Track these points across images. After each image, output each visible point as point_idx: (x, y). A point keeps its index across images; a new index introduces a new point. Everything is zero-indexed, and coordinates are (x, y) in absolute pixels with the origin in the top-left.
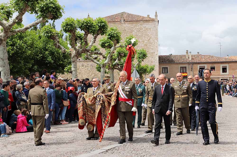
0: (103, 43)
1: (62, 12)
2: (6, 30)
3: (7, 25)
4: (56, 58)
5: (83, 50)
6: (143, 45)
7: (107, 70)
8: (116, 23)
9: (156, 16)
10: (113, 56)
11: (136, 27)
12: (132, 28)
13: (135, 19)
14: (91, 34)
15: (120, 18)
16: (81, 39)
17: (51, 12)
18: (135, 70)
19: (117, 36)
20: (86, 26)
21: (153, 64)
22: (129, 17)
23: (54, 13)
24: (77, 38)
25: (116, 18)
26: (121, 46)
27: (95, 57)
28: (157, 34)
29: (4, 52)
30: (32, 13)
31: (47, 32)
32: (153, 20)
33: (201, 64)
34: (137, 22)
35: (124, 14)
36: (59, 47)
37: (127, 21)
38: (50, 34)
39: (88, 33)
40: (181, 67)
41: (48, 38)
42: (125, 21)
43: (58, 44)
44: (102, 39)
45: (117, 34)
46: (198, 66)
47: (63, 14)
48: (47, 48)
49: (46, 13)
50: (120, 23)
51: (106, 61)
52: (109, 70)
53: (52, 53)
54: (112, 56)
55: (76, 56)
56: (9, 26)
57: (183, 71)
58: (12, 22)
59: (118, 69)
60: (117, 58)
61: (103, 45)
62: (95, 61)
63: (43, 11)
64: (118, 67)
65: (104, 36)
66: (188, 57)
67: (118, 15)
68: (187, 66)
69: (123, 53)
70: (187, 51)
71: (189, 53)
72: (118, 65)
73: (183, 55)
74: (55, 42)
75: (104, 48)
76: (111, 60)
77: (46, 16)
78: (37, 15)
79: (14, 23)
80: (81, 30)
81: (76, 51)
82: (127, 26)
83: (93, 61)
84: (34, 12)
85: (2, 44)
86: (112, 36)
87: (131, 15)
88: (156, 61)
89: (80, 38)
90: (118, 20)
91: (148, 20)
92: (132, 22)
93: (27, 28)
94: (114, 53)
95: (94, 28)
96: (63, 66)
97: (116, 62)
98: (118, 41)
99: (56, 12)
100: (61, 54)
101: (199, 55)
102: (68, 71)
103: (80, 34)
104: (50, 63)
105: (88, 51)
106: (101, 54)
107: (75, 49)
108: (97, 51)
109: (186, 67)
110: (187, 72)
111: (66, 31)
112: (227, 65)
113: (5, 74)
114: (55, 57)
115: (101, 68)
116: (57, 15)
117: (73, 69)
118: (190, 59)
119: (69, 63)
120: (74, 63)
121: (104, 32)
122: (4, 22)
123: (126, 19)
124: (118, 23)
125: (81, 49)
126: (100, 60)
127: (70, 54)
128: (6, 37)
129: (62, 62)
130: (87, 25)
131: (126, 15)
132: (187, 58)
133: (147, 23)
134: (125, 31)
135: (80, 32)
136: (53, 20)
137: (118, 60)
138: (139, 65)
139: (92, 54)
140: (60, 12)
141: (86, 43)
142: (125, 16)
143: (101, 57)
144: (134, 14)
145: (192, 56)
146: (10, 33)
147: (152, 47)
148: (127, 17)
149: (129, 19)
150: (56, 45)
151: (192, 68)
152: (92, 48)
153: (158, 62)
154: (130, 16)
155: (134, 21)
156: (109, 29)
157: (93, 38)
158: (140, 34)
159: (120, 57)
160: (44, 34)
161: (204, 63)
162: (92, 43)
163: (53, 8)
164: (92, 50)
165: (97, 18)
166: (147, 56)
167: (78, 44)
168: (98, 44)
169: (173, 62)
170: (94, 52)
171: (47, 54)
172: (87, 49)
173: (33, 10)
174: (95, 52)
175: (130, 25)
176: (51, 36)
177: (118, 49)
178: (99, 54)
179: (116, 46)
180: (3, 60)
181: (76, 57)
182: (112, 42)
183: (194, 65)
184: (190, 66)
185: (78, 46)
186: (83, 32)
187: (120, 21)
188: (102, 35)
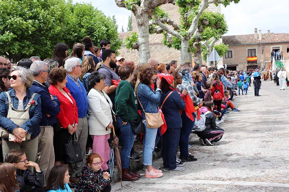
33: (275, 45)
40: (249, 50)
46: (271, 48)
57: (251, 54)
68: (256, 48)
70: (256, 29)
73: (250, 35)
101: (269, 34)
109: (255, 50)
110: (257, 55)
115: (180, 43)
118: (260, 39)
132: (256, 37)
145: (262, 35)
151: (263, 50)
161: (278, 43)
166: (227, 31)
169: (239, 44)
183: (265, 47)
184: (261, 48)
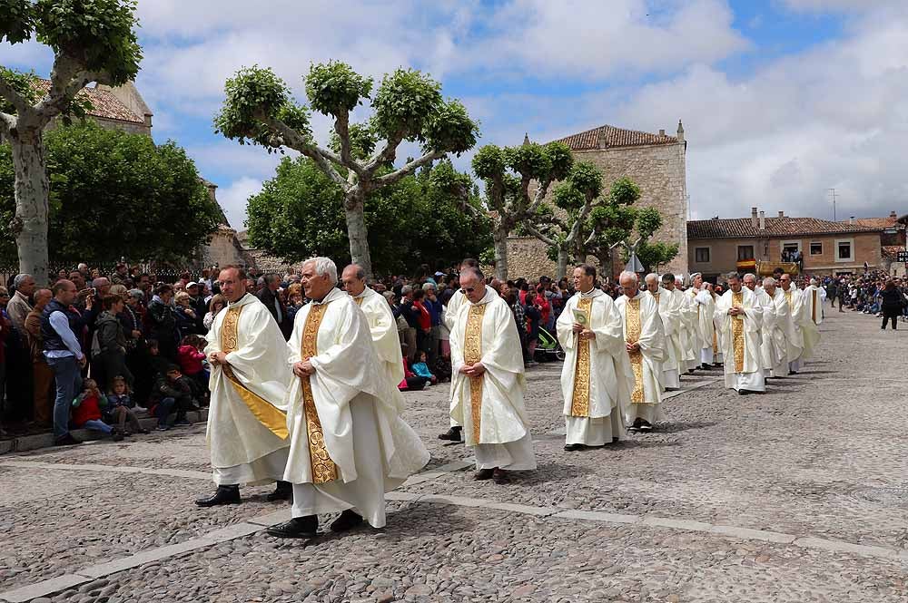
0: (561, 198)
1: (475, 135)
2: (363, 179)
3: (365, 168)
5: (519, 214)
6: (651, 199)
7: (572, 258)
8: (588, 151)
9: (680, 131)
10: (584, 227)
11: (635, 158)
12: (626, 160)
14: (536, 179)
15: (596, 140)
16: (515, 191)
17: (452, 136)
18: (633, 256)
19: (593, 181)
20: (525, 161)
21: (674, 242)
22: (616, 136)
23: (458, 139)
24: (505, 189)
25: (589, 139)
26: (601, 203)
27: (543, 229)
28: (682, 174)
30: (413, 140)
31: (442, 179)
32: (673, 141)
33: (789, 239)
34: (635, 147)
35: (607, 130)
36: (468, 211)
37: (613, 146)
38: (448, 184)
39: (530, 176)
40: (740, 247)
42: (607, 146)
43: (465, 203)
44: (560, 188)
45: (593, 176)
47: (476, 139)
49: (442, 138)
50: (596, 150)
51: (570, 237)
54: (581, 227)
55: (505, 228)
56: (370, 169)
57: (745, 255)
58: (374, 162)
59: (594, 254)
60: (594, 230)
61: (562, 203)
62: (545, 237)
63: (435, 134)
65: (564, 182)
66: (756, 225)
67: (593, 133)
68: (754, 243)
69: (607, 219)
70: (755, 209)
71: (759, 214)
72: (596, 245)
73: (744, 219)
74: (459, 199)
75: (564, 207)
76: (580, 234)
77: (442, 144)
78: (423, 144)
79: (379, 162)
80: (515, 172)
81: (505, 218)
82: (612, 155)
83: (540, 238)
84: (417, 139)
85: (355, 209)
86: (581, 182)
87: (622, 132)
88: (681, 235)
89: (513, 188)
90: (593, 145)
91: (663, 142)
92: (624, 148)
93: (403, 174)
94: (586, 218)
95: (542, 165)
96: (477, 252)
97: (590, 238)
98: (595, 192)
99: (462, 135)
101: (782, 218)
102: (486, 262)
103: (512, 181)
105: (529, 216)
106: (556, 222)
107: (502, 212)
108: (547, 216)
109: (751, 247)
110: (755, 257)
111: (481, 174)
112: (851, 240)
115: (557, 253)
116: (464, 141)
117: (497, 256)
118: (762, 228)
119: (489, 244)
120: (500, 243)
121: (565, 173)
122: (359, 162)
123: (610, 142)
125: (515, 213)
126: (555, 235)
127: (492, 225)
128: (364, 193)
130: (528, 159)
131: (612, 131)
132: (754, 225)
133: (659, 149)
134: (609, 168)
135: (511, 174)
136: (457, 152)
137: (595, 233)
138: (642, 243)
139: (537, 223)
140: (472, 136)
141: (527, 200)
142: (607, 135)
143: (557, 228)
144: (630, 129)
145: (766, 220)
146: (370, 184)
147: (671, 204)
148: (612, 136)
150: (462, 206)
151: (766, 250)
152: (539, 209)
153: (686, 236)
154: (619, 135)
155: (630, 145)
156: (575, 167)
157: (540, 188)
158: (643, 174)
159: (599, 227)
161: (795, 236)
162: (539, 199)
163: (458, 127)
164: (539, 214)
166: (660, 225)
167: (509, 203)
168: (549, 201)
169: (722, 236)
170: (541, 218)
172: (528, 211)
173: (415, 133)
174: (543, 217)
175: (619, 155)
176: (452, 187)
177: (595, 210)
178: (552, 222)
179: (592, 203)
180: (358, 242)
181: (505, 231)
182: (582, 195)
183: (771, 242)
184: (762, 244)
185: (507, 206)
186: (519, 175)
187: (597, 147)
188: (559, 181)
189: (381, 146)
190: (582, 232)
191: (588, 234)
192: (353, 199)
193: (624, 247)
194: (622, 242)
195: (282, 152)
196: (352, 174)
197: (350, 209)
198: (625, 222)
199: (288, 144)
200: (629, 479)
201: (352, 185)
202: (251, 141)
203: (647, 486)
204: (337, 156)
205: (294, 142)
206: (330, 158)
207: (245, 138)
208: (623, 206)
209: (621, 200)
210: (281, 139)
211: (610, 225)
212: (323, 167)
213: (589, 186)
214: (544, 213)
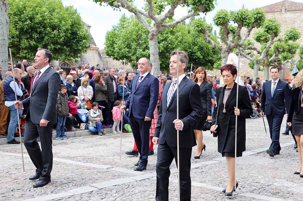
0: (258, 37)
1: (215, 4)
2: (158, 25)
3: (159, 20)
4: (205, 54)
5: (235, 44)
7: (262, 68)
8: (275, 13)
10: (269, 52)
11: (301, 17)
12: (295, 18)
13: (300, 7)
14: (245, 27)
15: (280, 8)
16: (234, 33)
17: (203, 4)
18: (295, 68)
19: (276, 28)
20: (240, 18)
22: (291, 6)
23: (206, 6)
24: (229, 32)
25: (276, 7)
26: (279, 40)
27: (248, 52)
29: (155, 47)
31: (198, 26)
34: (301, 11)
35: (286, 2)
36: (209, 42)
37: (289, 11)
38: (200, 28)
39: (242, 25)
41: (199, 32)
42: (286, 11)
43: (208, 38)
44: (258, 32)
45: (276, 26)
47: (215, 6)
48: (196, 43)
49: (198, 5)
50: (280, 13)
51: (261, 57)
52: (263, 67)
53: (201, 49)
54: (268, 52)
55: (227, 51)
56: (161, 20)
58: (164, 16)
60: (274, 54)
61: (258, 39)
62: (248, 56)
63: (195, 3)
64: (275, 65)
65: (260, 29)
67: (279, 4)
69: (282, 48)
72: (275, 61)
74: (205, 36)
75: (259, 42)
76: (267, 56)
77: (198, 8)
78: (188, 8)
79: (166, 17)
80: (235, 23)
81: (228, 46)
82: (289, 15)
83: (246, 57)
84: (185, 5)
85: (154, 39)
86: (269, 29)
87: (295, 4)
89: (233, 31)
90: (278, 10)
92: (295, 12)
93: (178, 23)
94: (270, 48)
95: (249, 20)
96: (212, 63)
97: (272, 58)
98: (276, 34)
99: (208, 4)
100: (210, 49)
103: (233, 28)
104: (199, 58)
105: (241, 46)
106: (255, 49)
107: (227, 44)
108: (250, 46)
111: (217, 24)
113: (155, 69)
114: (204, 52)
115: (254, 65)
116: (209, 7)
119: (219, 59)
120: (225, 59)
121: (261, 24)
122: (157, 16)
123: (288, 8)
124: (278, 13)
125: (233, 44)
126: (254, 56)
127: (221, 50)
128: (158, 32)
129: (211, 58)
130: (242, 17)
131: (289, 3)
134: (286, 22)
135: (233, 25)
136: (205, 13)
137: (275, 56)
138: (301, 62)
139: (245, 49)
140: (213, 4)
141: (239, 37)
142: (287, 4)
143: (255, 52)
146: (161, 27)
148: (289, 6)
149: (292, 8)
150: (206, 39)
152: (246, 43)
154: (293, 5)
155: (298, 10)
156: (266, 22)
157: (247, 32)
159: (277, 52)
160: (195, 28)
162: (246, 37)
164: (245, 45)
165: (253, 9)
168: (252, 38)
170: (247, 47)
171: (196, 49)
172: (240, 43)
173: (185, 3)
175: (292, 15)
176: (202, 30)
177: (276, 44)
178: (253, 49)
179: (274, 40)
180: (154, 56)
181: (227, 53)
182: (269, 36)
185: (230, 40)
186: (236, 25)
187: (281, 11)
188: (257, 28)
189: (168, 8)
190: (268, 55)
191: (271, 56)
192: (153, 35)
193: (291, 63)
194: (290, 60)
195: (120, 10)
196: (153, 22)
197: (151, 39)
198: (291, 51)
199: (123, 6)
200: (281, 180)
201: (152, 28)
202: (106, 4)
203: (290, 184)
204: (146, 13)
205: (126, 6)
206: (142, 14)
207: (103, 3)
208: (290, 42)
209: (290, 39)
210: (120, 4)
211: (283, 51)
212: (139, 18)
213: (273, 31)
214: (249, 44)
